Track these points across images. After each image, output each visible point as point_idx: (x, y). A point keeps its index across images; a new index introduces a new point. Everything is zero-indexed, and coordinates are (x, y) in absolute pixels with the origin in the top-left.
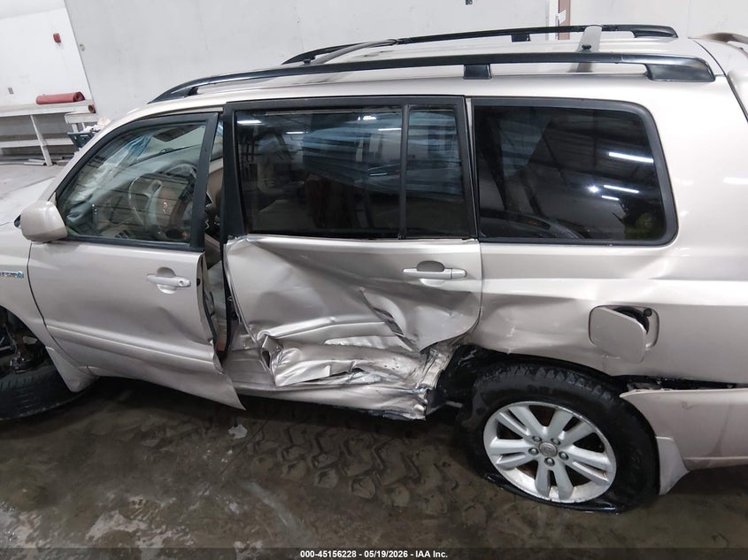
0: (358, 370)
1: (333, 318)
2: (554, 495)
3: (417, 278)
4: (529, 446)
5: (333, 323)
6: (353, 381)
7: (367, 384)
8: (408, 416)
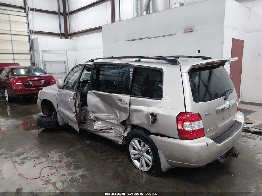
0: (111, 129)
1: (108, 114)
2: (142, 169)
3: (118, 103)
4: (138, 152)
5: (108, 115)
6: (110, 132)
7: (112, 133)
8: (119, 143)
